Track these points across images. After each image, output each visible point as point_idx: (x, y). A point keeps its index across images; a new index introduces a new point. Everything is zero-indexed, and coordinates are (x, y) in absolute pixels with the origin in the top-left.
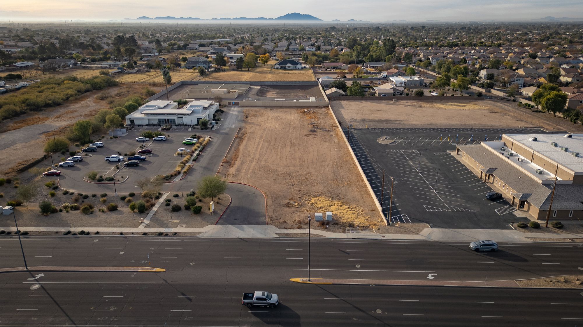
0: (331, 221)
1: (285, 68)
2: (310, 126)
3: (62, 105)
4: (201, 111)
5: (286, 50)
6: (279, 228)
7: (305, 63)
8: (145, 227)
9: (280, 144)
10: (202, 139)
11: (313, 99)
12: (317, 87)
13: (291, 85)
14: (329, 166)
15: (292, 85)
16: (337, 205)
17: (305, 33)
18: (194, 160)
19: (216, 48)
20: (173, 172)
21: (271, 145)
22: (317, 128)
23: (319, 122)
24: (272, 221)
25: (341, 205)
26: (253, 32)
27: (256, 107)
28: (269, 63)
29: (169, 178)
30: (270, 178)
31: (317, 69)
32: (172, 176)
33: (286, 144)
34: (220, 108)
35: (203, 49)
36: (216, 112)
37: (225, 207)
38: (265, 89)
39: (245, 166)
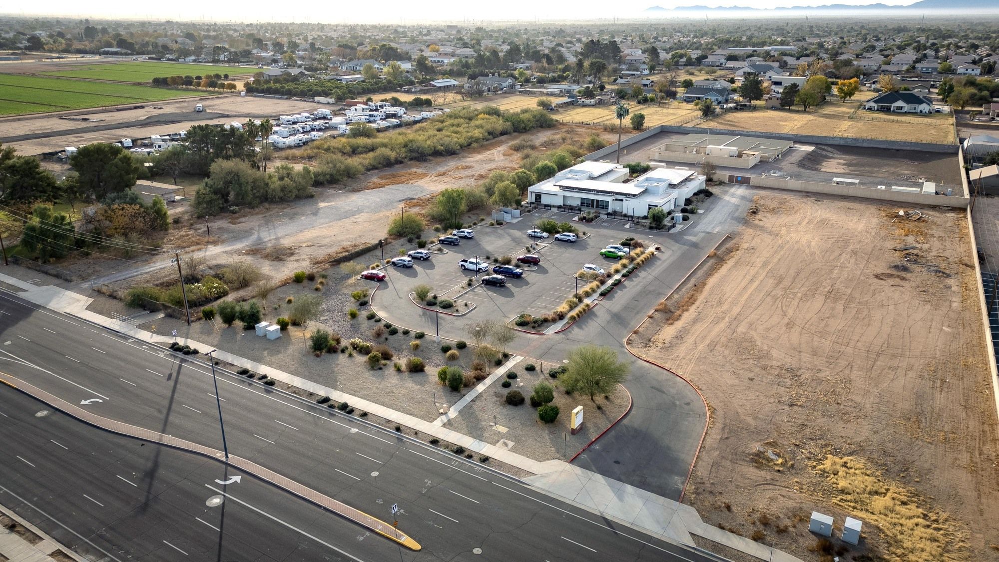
0: (852, 546)
1: (890, 109)
2: (897, 254)
3: (457, 154)
4: (661, 190)
5: (908, 71)
6: (706, 519)
7: (943, 100)
8: (444, 425)
9: (803, 289)
10: (638, 250)
11: (930, 187)
12: (954, 159)
13: (889, 149)
14: (911, 374)
15: (890, 147)
16: (893, 499)
17: (967, 35)
18: (603, 294)
19: (757, 63)
20: (550, 314)
21: (781, 286)
22: (915, 261)
23: (926, 246)
24: (698, 494)
25: (904, 499)
26: (849, 32)
27: (783, 192)
28: (857, 96)
29: (539, 324)
30: (741, 372)
31: (968, 116)
32: (546, 320)
33: (818, 292)
34: (707, 185)
35: (732, 66)
36: (695, 194)
37: (610, 422)
38: (824, 153)
39: (699, 328)
